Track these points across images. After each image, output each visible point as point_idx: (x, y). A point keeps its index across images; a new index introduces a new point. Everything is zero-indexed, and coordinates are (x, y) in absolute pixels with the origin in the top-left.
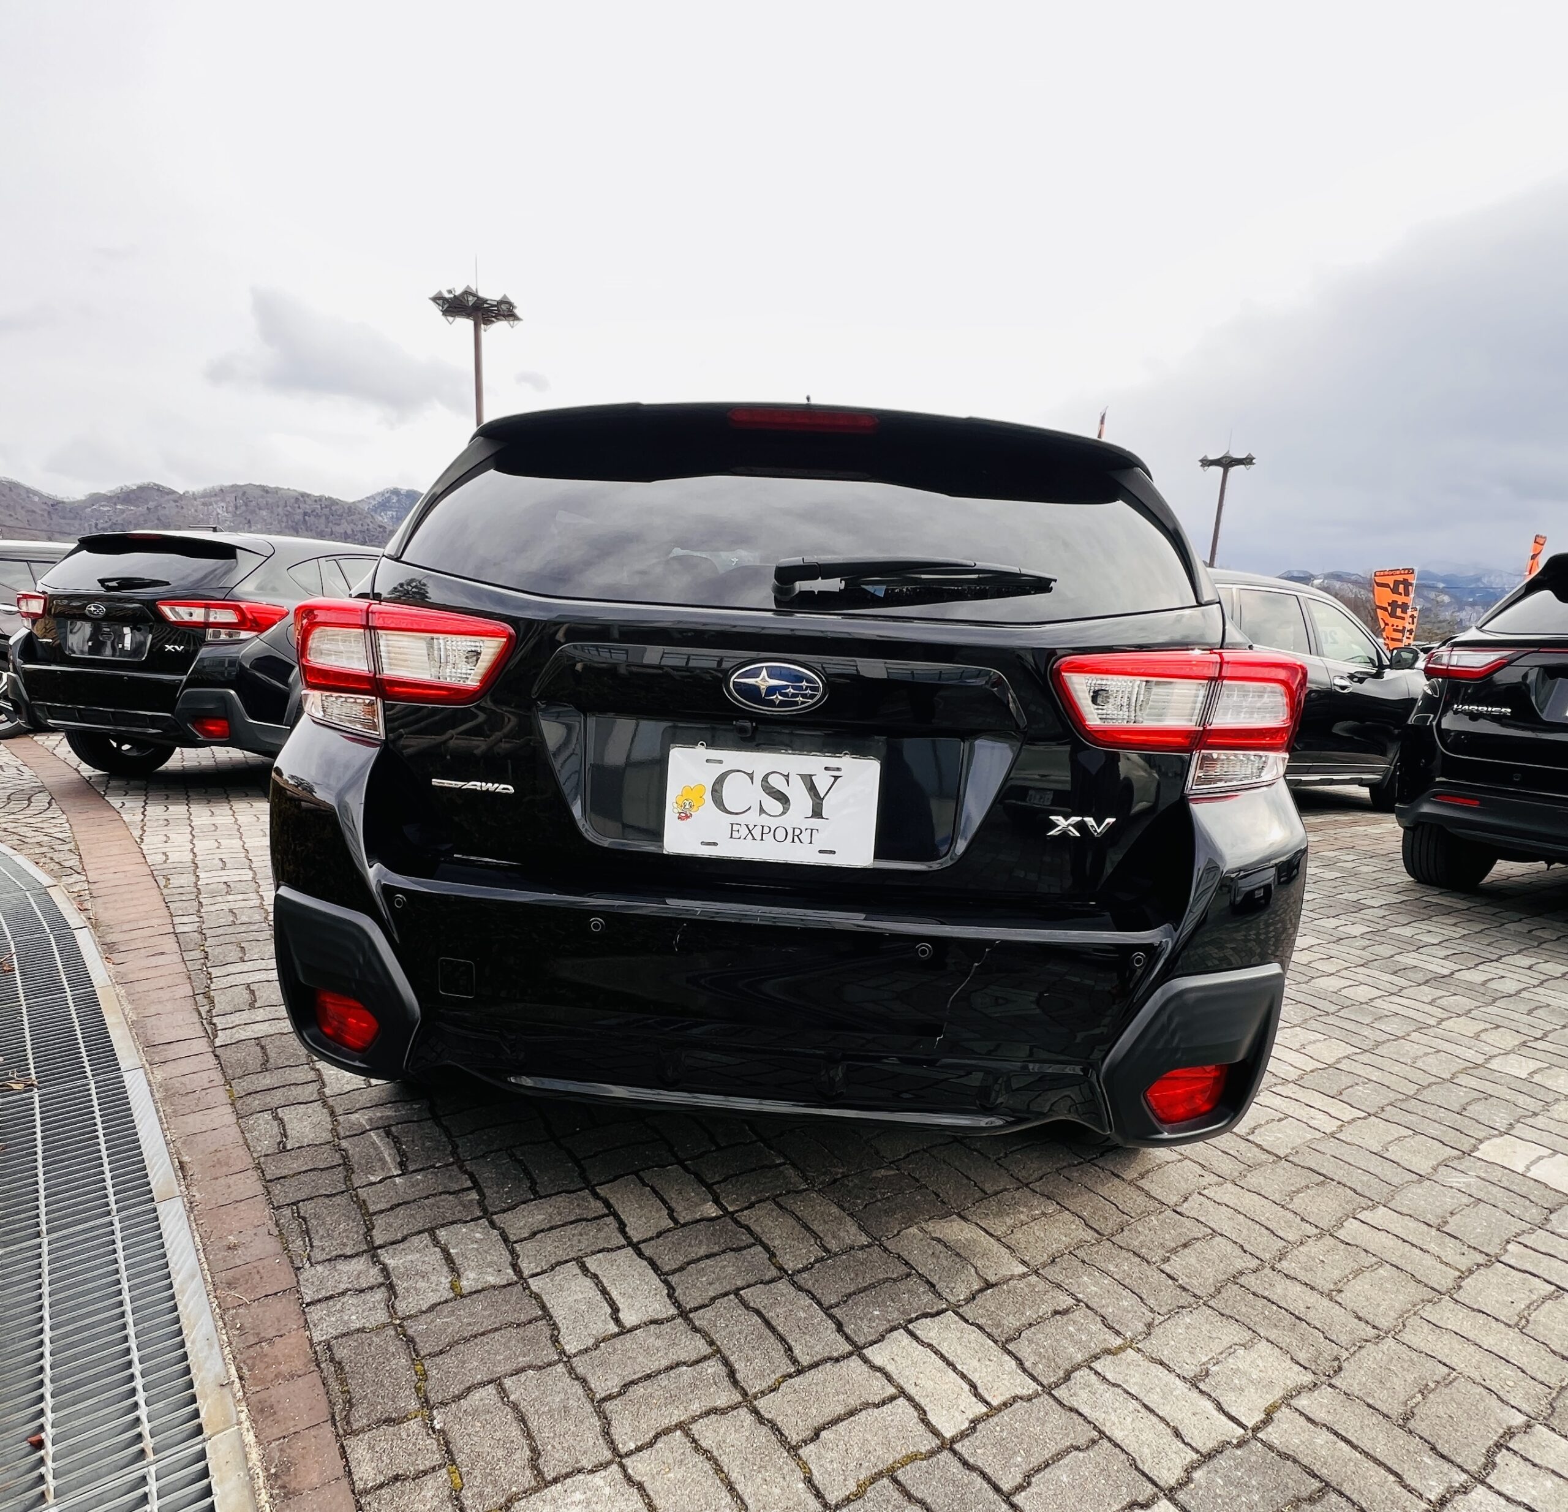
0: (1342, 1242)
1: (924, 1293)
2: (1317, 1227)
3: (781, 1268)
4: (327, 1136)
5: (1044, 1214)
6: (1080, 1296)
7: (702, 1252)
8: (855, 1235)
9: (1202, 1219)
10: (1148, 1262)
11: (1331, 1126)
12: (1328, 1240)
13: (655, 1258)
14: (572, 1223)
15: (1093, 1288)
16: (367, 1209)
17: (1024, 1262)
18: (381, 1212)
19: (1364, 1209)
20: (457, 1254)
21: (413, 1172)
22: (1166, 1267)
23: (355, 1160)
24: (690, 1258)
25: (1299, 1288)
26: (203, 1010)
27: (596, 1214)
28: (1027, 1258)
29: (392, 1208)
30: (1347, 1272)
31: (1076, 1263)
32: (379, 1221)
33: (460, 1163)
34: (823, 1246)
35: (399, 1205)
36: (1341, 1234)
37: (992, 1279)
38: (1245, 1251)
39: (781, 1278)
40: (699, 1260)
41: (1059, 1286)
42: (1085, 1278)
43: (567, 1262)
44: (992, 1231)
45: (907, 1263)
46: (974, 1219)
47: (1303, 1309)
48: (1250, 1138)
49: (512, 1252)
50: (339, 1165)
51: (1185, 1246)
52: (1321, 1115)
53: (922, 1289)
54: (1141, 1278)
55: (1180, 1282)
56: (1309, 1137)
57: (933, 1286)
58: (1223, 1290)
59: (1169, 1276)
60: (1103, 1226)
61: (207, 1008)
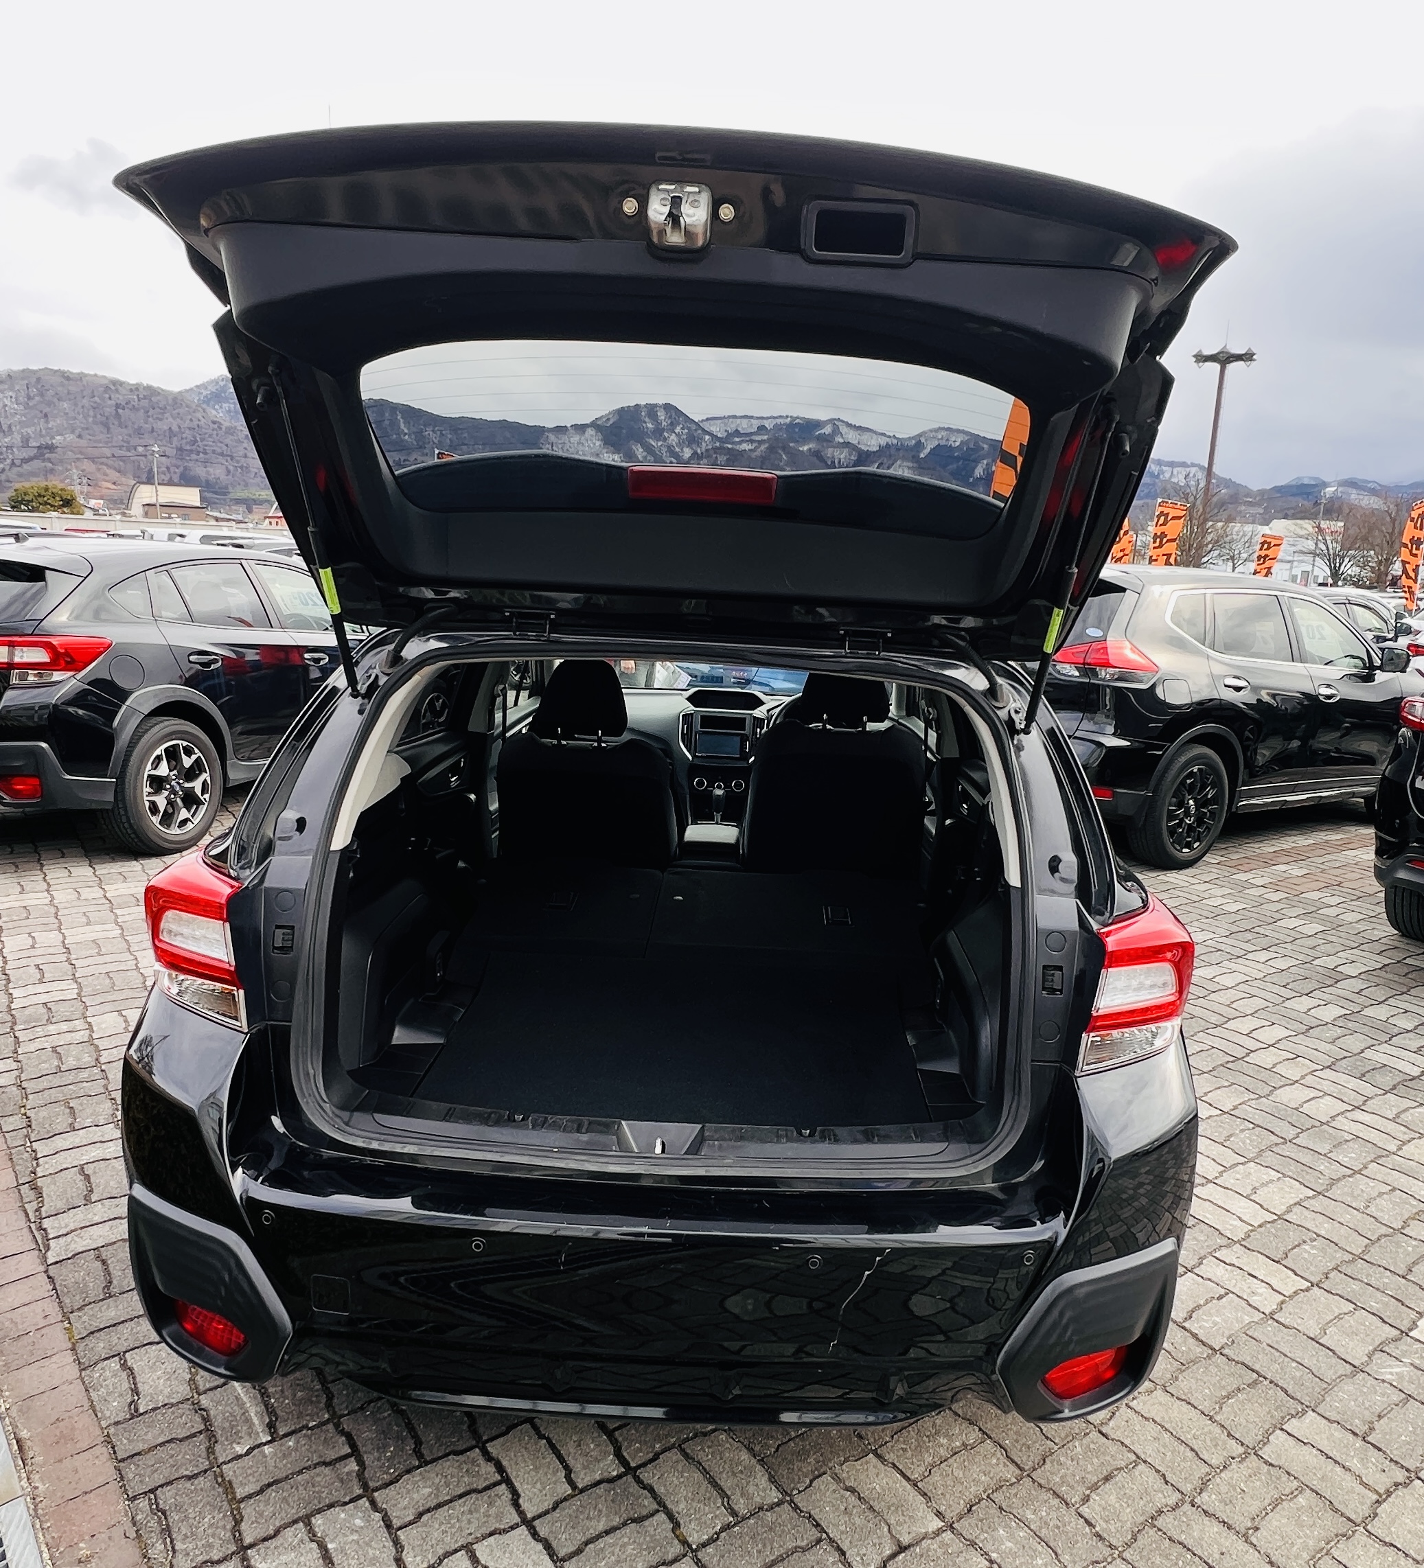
0: (1266, 1462)
1: (833, 1563)
2: (1242, 1444)
3: (684, 1542)
4: (184, 1390)
5: (965, 1445)
6: (994, 1556)
7: (601, 1526)
8: (764, 1490)
9: (1127, 1442)
10: (1067, 1504)
11: (1268, 1302)
12: (1253, 1461)
13: (551, 1539)
14: (461, 1496)
15: (1009, 1544)
16: (234, 1493)
17: (939, 1514)
18: (250, 1496)
19: (1293, 1416)
20: (336, 1549)
21: (285, 1436)
22: (1085, 1510)
23: (218, 1422)
24: (588, 1536)
25: (1216, 1528)
26: (30, 1208)
27: (487, 1483)
28: (942, 1509)
29: (261, 1491)
30: (1267, 1502)
31: (994, 1511)
32: (248, 1510)
33: (335, 1419)
34: (731, 1508)
35: (269, 1485)
36: (1266, 1452)
37: (905, 1540)
38: (1167, 1483)
39: (684, 1556)
40: (598, 1537)
41: (973, 1544)
42: (1001, 1532)
43: (456, 1551)
44: (908, 1474)
45: (818, 1525)
46: (891, 1457)
47: (1217, 1556)
48: (1186, 1325)
49: (396, 1543)
50: (200, 1432)
51: (1107, 1479)
52: (1263, 1289)
53: (831, 1560)
54: (1058, 1527)
55: (1098, 1529)
56: (1247, 1319)
57: (843, 1553)
58: (1139, 1537)
59: (1087, 1521)
60: (1024, 1459)
61: (34, 1205)
